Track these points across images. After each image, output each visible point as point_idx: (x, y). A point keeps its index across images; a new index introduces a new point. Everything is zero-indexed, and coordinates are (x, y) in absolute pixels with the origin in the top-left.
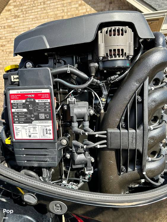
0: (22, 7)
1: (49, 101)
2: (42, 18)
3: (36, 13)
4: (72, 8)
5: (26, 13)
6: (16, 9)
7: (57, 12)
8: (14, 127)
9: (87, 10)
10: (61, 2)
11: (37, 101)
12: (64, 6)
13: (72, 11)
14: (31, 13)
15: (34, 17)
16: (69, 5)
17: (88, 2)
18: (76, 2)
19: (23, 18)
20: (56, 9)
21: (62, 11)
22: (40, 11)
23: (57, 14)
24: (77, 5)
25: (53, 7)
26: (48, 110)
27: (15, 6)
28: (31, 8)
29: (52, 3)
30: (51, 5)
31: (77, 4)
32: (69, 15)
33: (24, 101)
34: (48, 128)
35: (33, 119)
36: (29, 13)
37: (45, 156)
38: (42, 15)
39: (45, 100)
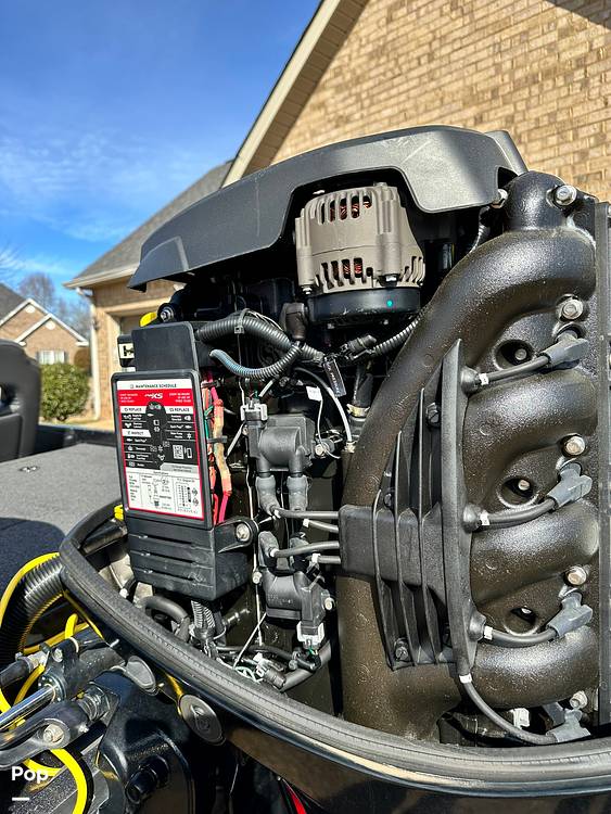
0: (359, 86)
1: (191, 410)
2: (422, 109)
3: (403, 97)
4: (530, 51)
5: (372, 104)
6: (341, 96)
7: (476, 78)
8: (128, 475)
9: (591, 46)
10: (490, 38)
11: (168, 409)
12: (500, 52)
13: (533, 62)
14: (386, 99)
15: (396, 110)
16: (521, 42)
17: (598, 13)
18: (549, 24)
19: (361, 123)
20: (471, 69)
21: (492, 71)
22: (414, 87)
23: (476, 85)
24: (553, 37)
25: (460, 65)
26: (189, 436)
27: (339, 89)
28: (388, 85)
29: (457, 50)
30: (455, 56)
31: (551, 31)
32: (519, 80)
33: (143, 409)
34: (191, 485)
35: (162, 457)
36: (380, 101)
37: (188, 564)
38: (422, 99)
39: (182, 408)
